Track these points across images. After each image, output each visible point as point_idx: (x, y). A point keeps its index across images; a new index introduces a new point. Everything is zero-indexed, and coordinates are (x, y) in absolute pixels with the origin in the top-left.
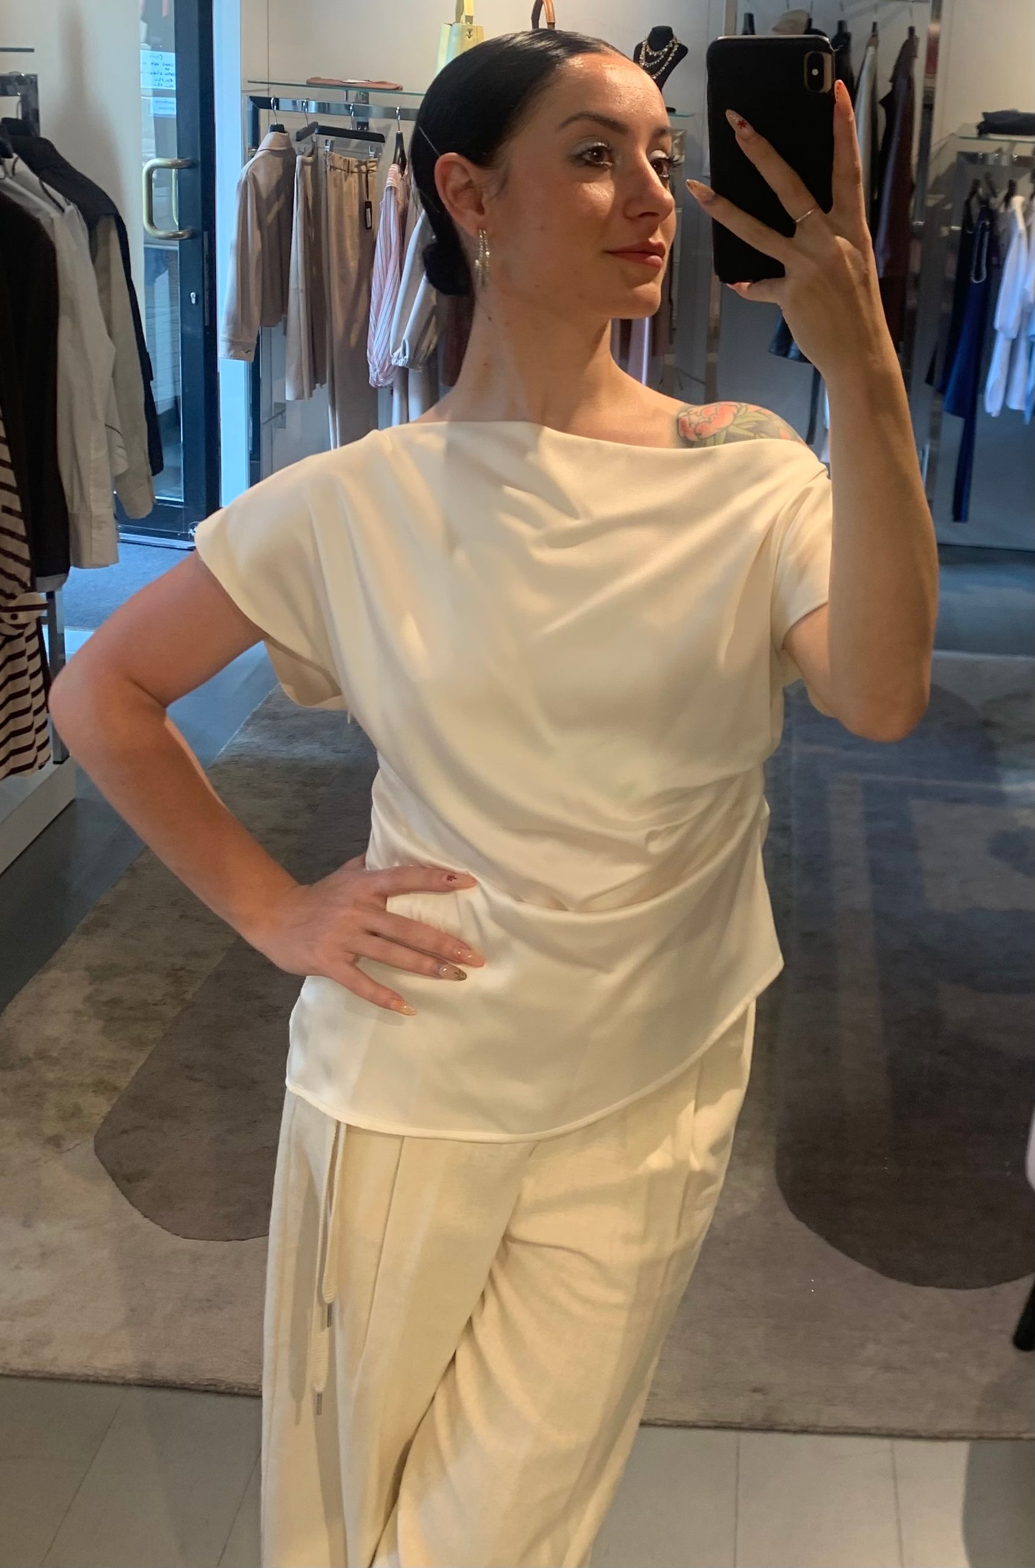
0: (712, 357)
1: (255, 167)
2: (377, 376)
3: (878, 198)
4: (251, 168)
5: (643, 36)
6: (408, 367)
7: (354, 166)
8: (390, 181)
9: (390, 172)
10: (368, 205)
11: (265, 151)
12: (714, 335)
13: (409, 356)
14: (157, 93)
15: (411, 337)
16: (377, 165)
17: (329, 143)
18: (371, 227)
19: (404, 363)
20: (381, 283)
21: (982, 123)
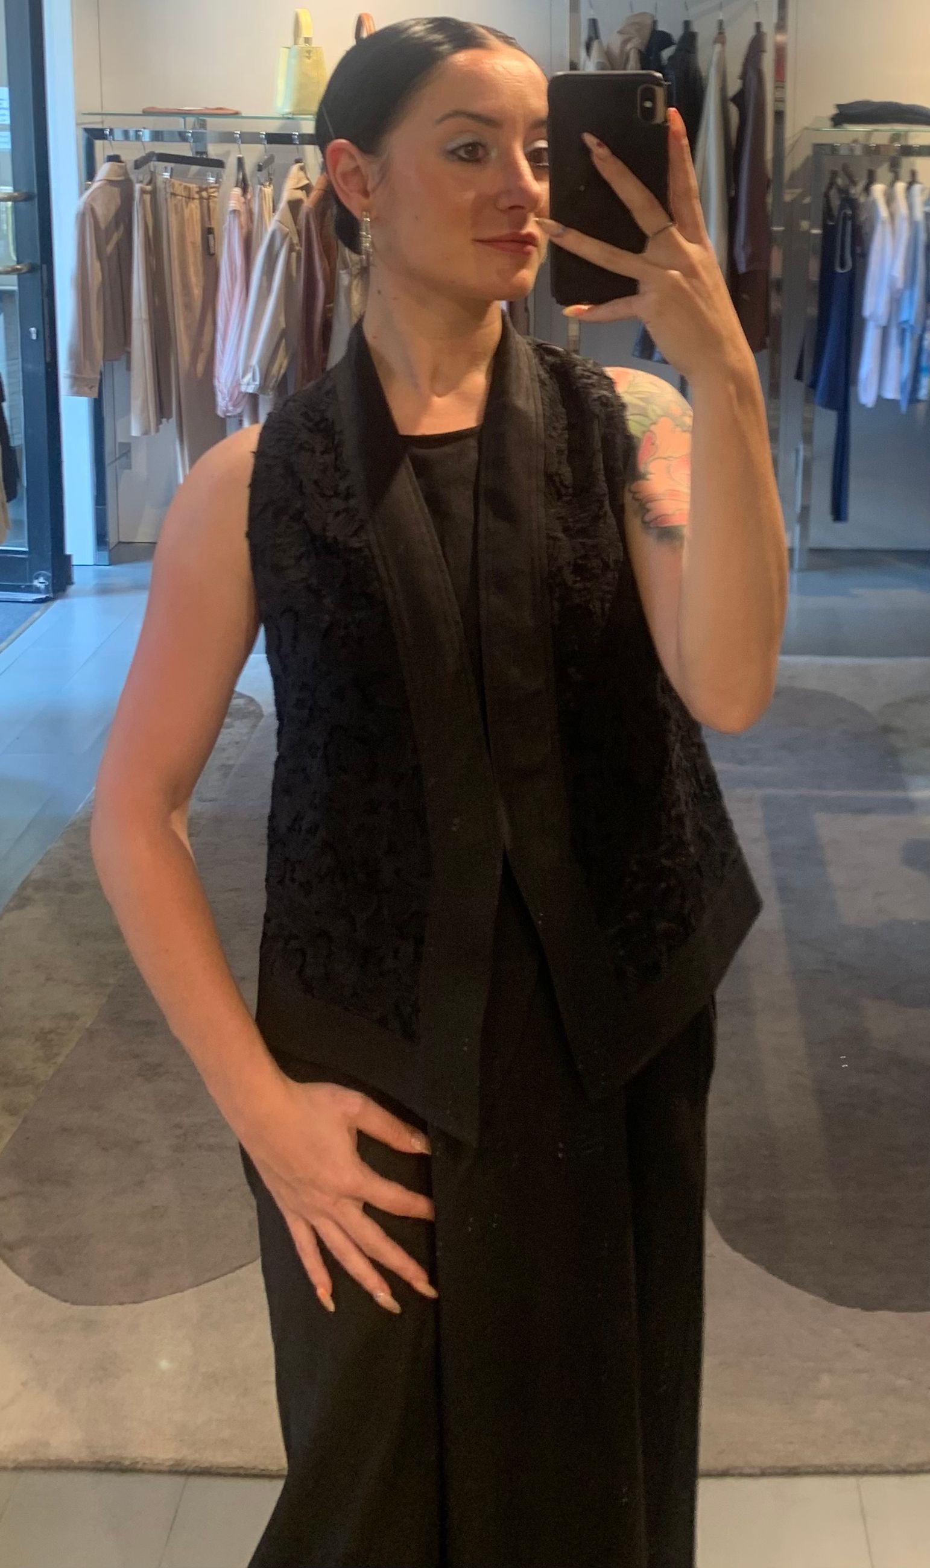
1: (93, 197)
2: (227, 404)
3: (735, 195)
4: (89, 199)
6: (257, 393)
7: (194, 192)
8: (233, 206)
9: (232, 196)
10: (210, 231)
11: (101, 182)
13: (259, 382)
15: (260, 362)
16: (218, 192)
17: (168, 170)
18: (214, 254)
19: (254, 388)
20: (226, 308)
21: (837, 115)
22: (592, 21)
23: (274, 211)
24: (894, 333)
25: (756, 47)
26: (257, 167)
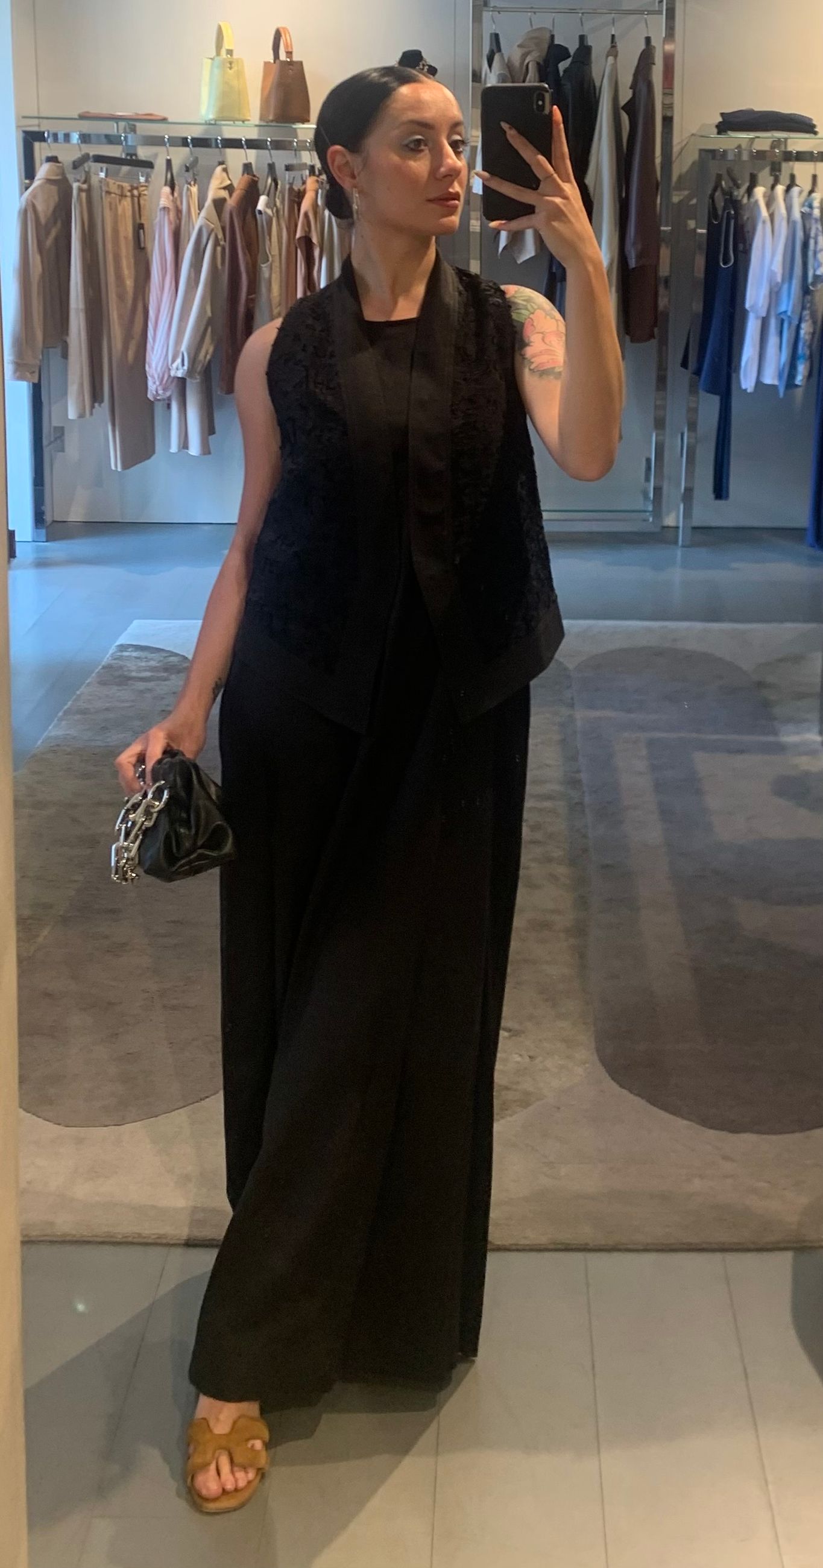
1: (34, 195)
2: (156, 389)
4: (30, 196)
6: (185, 378)
7: (127, 192)
8: (162, 204)
9: (161, 194)
10: (142, 227)
11: (40, 181)
13: (188, 367)
15: (189, 350)
16: (148, 189)
17: (103, 170)
18: (145, 249)
19: (183, 373)
20: (158, 299)
21: (720, 122)
22: (493, 36)
23: (201, 207)
24: (773, 324)
25: (646, 58)
26: (184, 168)
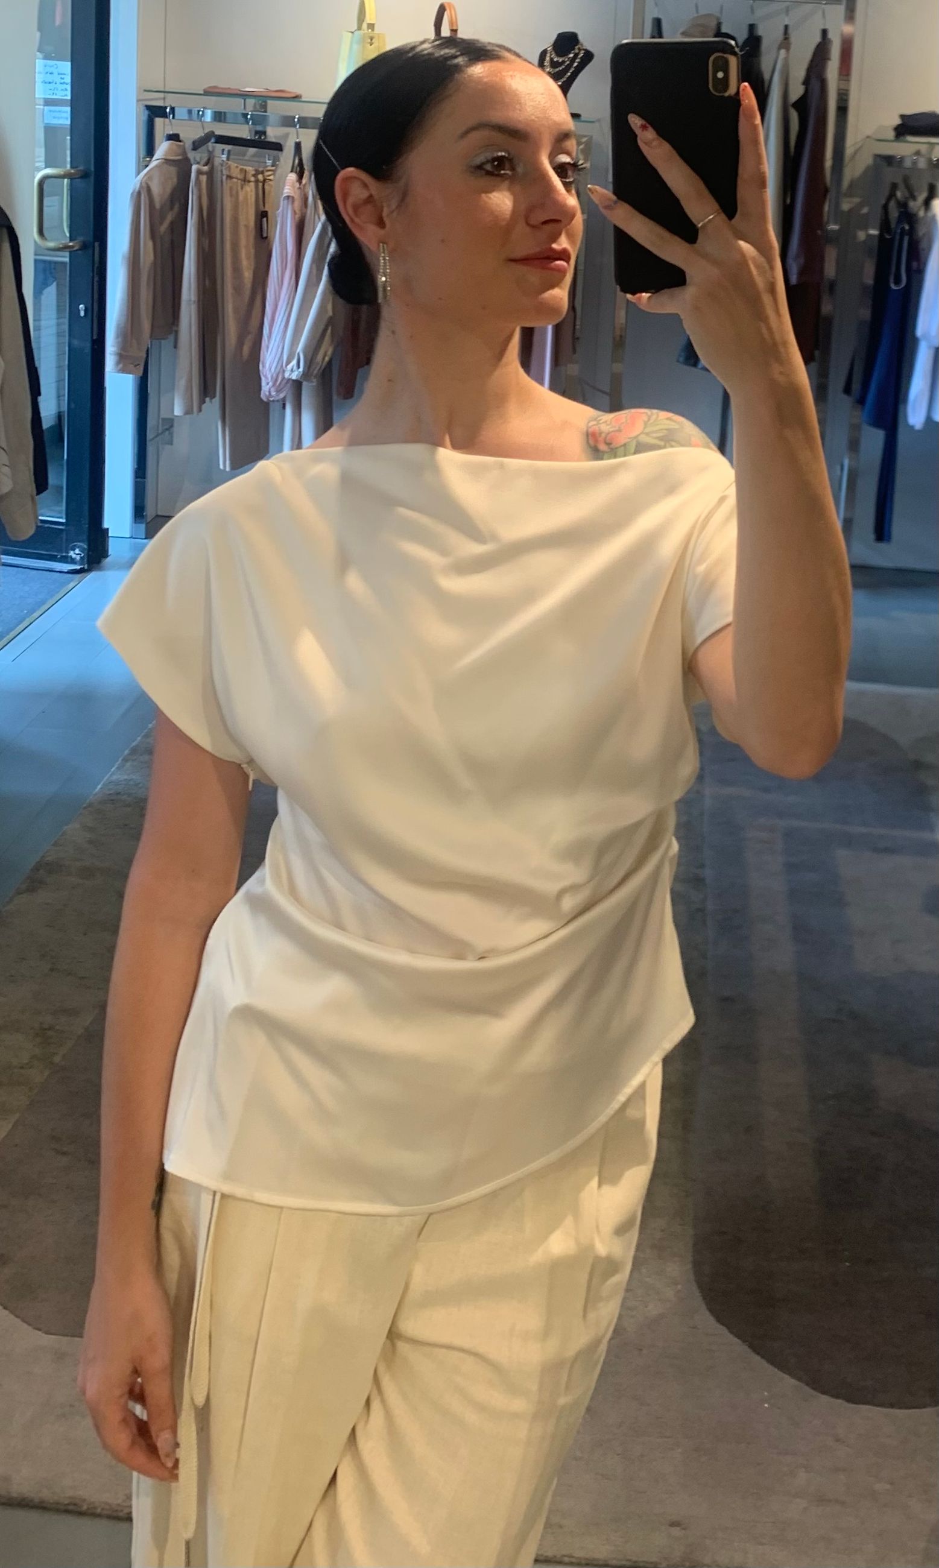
0: (617, 367)
1: (149, 177)
2: (270, 389)
3: (791, 203)
4: (146, 177)
5: (548, 42)
6: (302, 380)
7: (250, 175)
8: (287, 190)
9: (287, 181)
10: (264, 214)
11: (158, 161)
12: (619, 343)
13: (304, 368)
14: (48, 102)
15: (306, 351)
16: (274, 174)
17: (225, 152)
18: (266, 238)
19: (297, 376)
20: (276, 291)
21: (901, 126)
22: (655, 20)
25: (821, 53)
